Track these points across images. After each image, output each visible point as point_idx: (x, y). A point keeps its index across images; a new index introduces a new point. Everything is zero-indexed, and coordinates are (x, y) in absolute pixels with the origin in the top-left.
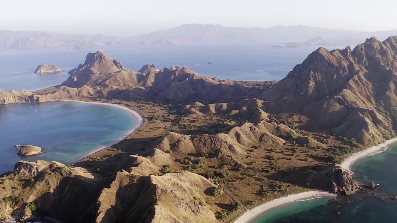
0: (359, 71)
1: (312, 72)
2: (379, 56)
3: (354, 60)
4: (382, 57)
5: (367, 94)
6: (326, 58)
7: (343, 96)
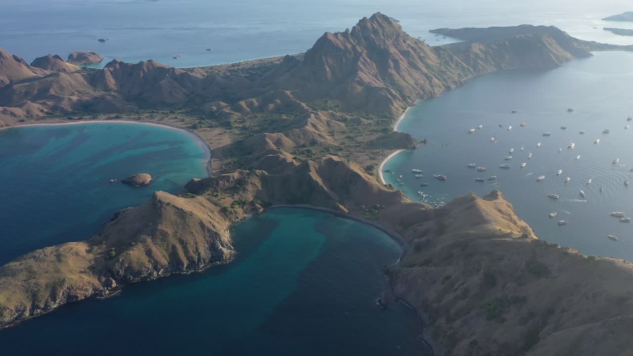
0: (362, 52)
1: (324, 58)
2: (373, 36)
3: (355, 42)
4: (375, 36)
5: (374, 74)
6: (334, 42)
7: (360, 78)
